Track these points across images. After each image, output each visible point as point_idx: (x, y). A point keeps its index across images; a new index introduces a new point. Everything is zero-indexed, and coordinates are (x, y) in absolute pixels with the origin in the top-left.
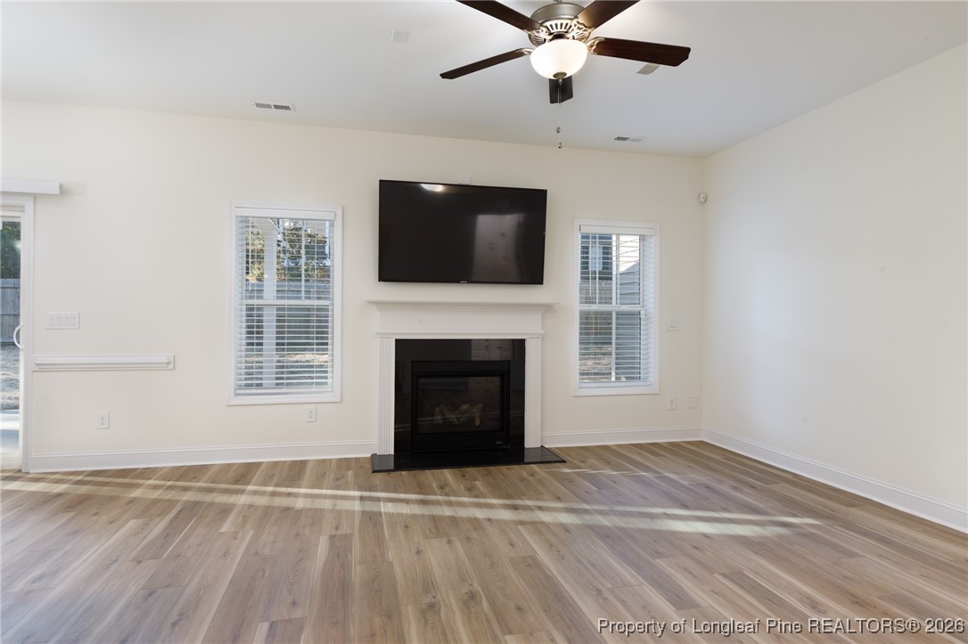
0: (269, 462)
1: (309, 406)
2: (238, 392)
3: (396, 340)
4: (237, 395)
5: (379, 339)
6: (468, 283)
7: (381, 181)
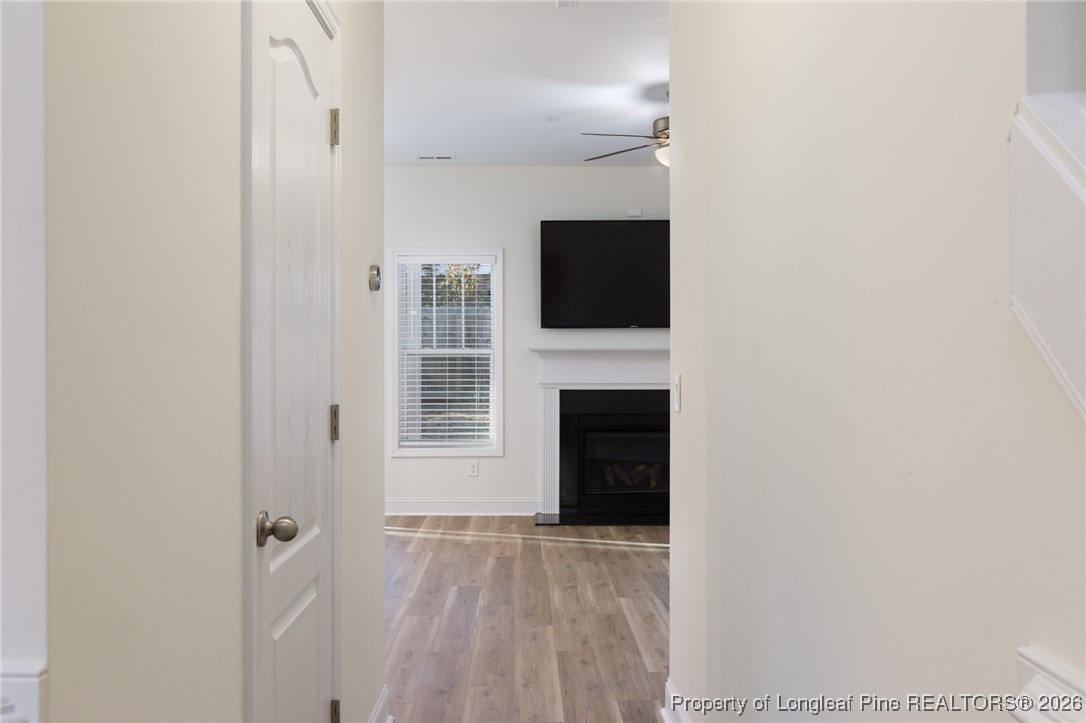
0: (432, 517)
1: (471, 460)
2: (402, 443)
3: (561, 391)
4: (400, 446)
5: (542, 390)
6: (639, 327)
7: (542, 222)
